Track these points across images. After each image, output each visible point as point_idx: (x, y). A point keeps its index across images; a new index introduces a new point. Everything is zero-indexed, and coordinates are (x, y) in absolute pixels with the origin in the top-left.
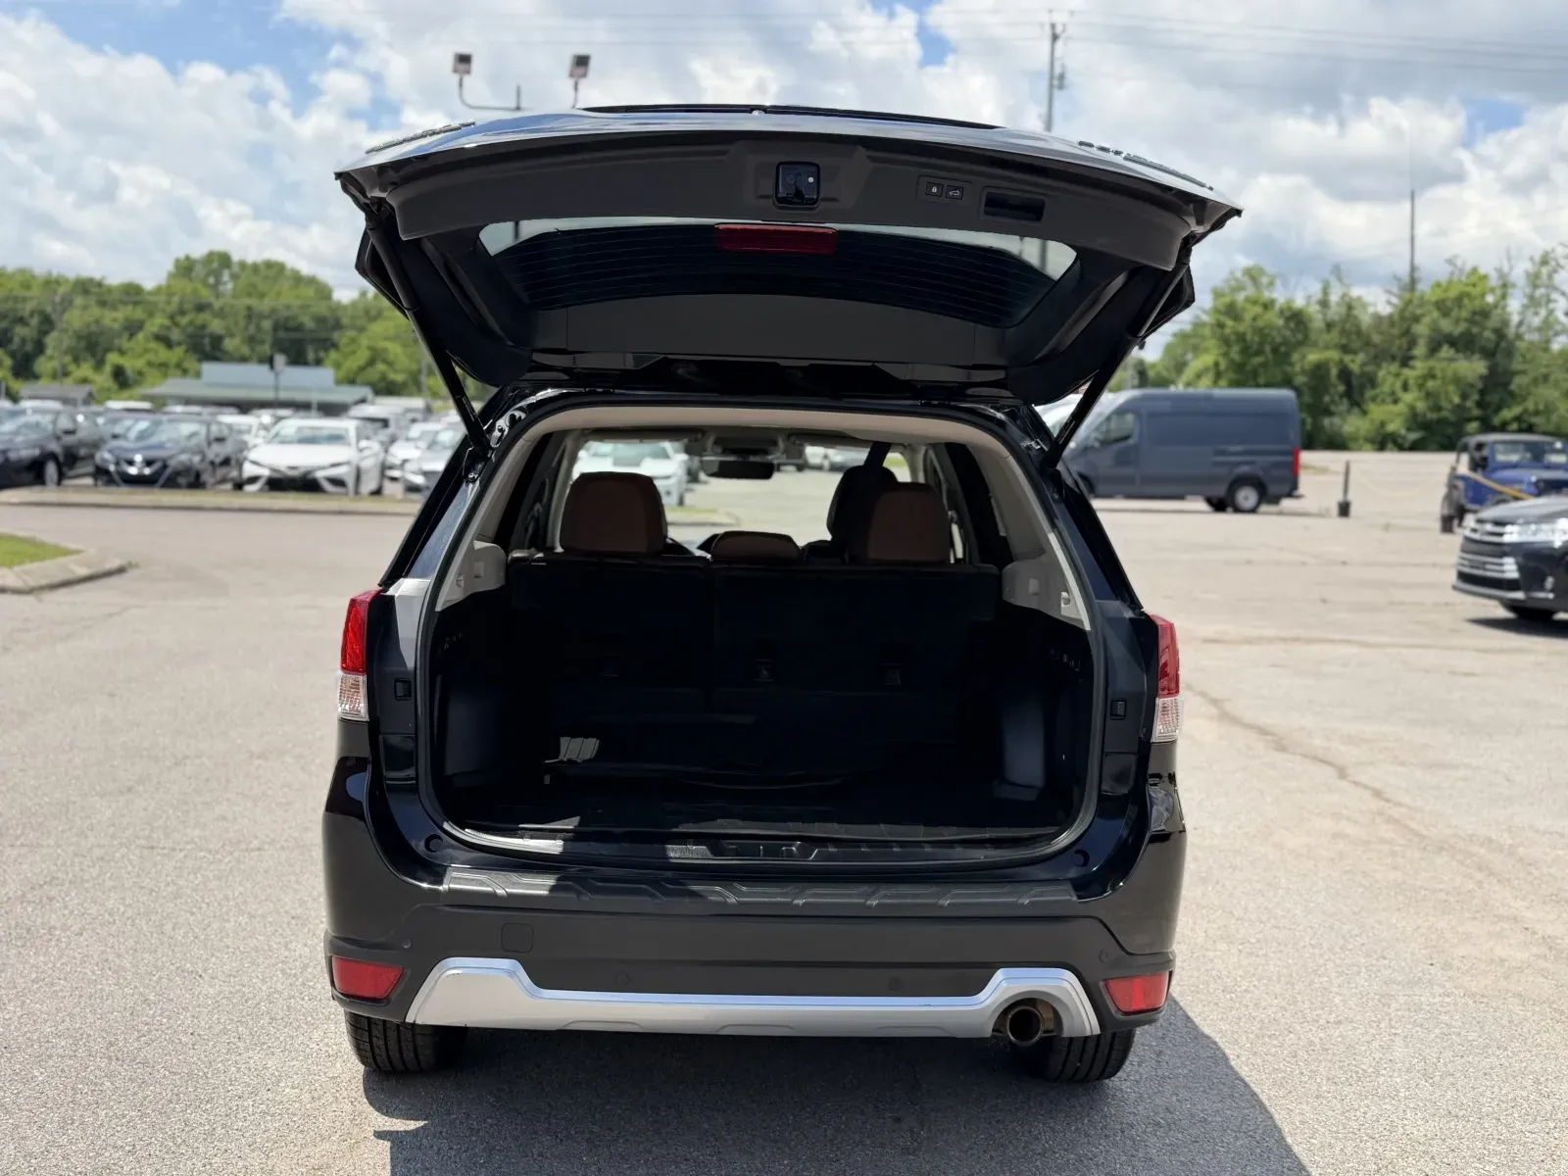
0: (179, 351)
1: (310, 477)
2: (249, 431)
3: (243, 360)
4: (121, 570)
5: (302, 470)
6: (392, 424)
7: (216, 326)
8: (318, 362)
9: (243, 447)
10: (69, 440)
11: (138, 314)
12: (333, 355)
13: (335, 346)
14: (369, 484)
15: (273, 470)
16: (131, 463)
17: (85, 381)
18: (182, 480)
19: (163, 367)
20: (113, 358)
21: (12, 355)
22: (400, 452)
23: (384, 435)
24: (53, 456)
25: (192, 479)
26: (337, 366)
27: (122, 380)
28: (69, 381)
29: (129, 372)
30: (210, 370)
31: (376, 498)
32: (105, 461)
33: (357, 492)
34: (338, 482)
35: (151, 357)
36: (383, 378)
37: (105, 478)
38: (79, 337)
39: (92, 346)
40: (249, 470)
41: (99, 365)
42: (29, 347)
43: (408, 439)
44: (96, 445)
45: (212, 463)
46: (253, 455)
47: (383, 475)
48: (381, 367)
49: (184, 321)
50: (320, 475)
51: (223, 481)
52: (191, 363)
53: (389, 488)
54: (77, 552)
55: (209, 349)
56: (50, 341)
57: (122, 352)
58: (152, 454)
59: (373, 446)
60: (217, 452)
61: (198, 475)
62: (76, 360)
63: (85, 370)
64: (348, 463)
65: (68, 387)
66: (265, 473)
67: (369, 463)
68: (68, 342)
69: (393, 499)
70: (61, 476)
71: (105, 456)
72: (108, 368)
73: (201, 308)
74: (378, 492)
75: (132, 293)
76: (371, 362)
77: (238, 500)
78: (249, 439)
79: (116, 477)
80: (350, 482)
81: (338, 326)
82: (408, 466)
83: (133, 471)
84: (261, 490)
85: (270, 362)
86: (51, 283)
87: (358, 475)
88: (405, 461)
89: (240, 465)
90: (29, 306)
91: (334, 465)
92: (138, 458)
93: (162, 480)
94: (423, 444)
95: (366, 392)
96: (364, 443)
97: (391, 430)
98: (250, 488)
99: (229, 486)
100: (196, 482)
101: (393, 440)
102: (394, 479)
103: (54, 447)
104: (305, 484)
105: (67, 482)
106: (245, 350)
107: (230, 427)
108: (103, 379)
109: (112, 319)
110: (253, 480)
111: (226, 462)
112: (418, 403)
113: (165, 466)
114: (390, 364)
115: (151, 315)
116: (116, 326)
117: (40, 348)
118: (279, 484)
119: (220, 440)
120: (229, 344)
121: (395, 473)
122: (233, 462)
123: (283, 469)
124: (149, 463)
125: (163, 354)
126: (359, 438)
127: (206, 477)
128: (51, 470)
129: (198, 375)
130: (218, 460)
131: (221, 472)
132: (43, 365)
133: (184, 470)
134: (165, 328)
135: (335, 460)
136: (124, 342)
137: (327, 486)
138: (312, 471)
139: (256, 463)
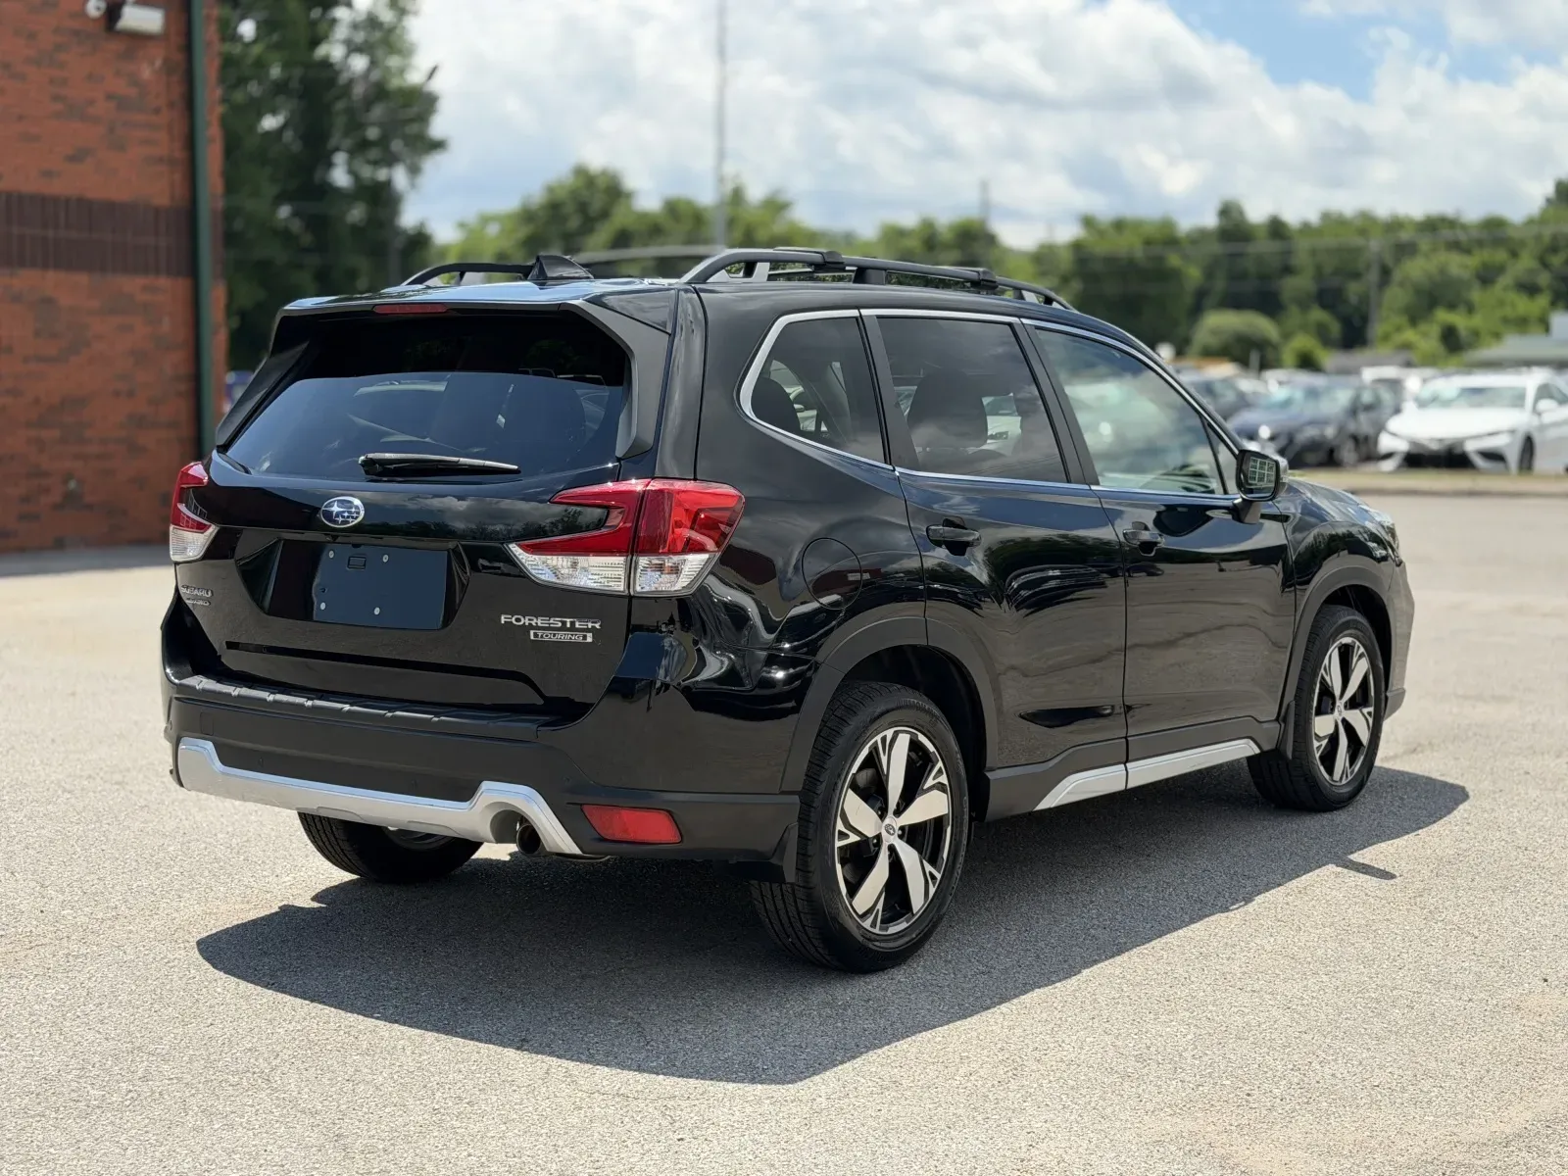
0: (1543, 301)
1: (1458, 451)
5: (1447, 443)
11: (1500, 256)
15: (1414, 443)
18: (1310, 458)
20: (1449, 316)
25: (1321, 456)
27: (1452, 342)
29: (1465, 334)
33: (1526, 468)
34: (1494, 456)
35: (1508, 312)
38: (1418, 291)
40: (1386, 443)
46: (1390, 425)
50: (1471, 447)
57: (1463, 308)
61: (1332, 451)
63: (1409, 333)
64: (1511, 432)
66: (1404, 446)
68: (1406, 297)
72: (1434, 330)
75: (1494, 229)
77: (1372, 480)
80: (1513, 457)
84: (1400, 467)
86: (1395, 225)
87: (1528, 447)
89: (1376, 439)
91: (1491, 434)
98: (1385, 465)
100: (1331, 461)
104: (1452, 459)
108: (1431, 342)
109: (1459, 266)
110: (1389, 456)
113: (1292, 441)
115: (1514, 256)
116: (1466, 275)
118: (1417, 460)
122: (1370, 436)
123: (1426, 443)
125: (1524, 305)
127: (1343, 454)
129: (1548, 331)
133: (1314, 446)
134: (1531, 271)
135: (1490, 428)
136: (1476, 295)
137: (1479, 461)
138: (1461, 442)
139: (1394, 434)
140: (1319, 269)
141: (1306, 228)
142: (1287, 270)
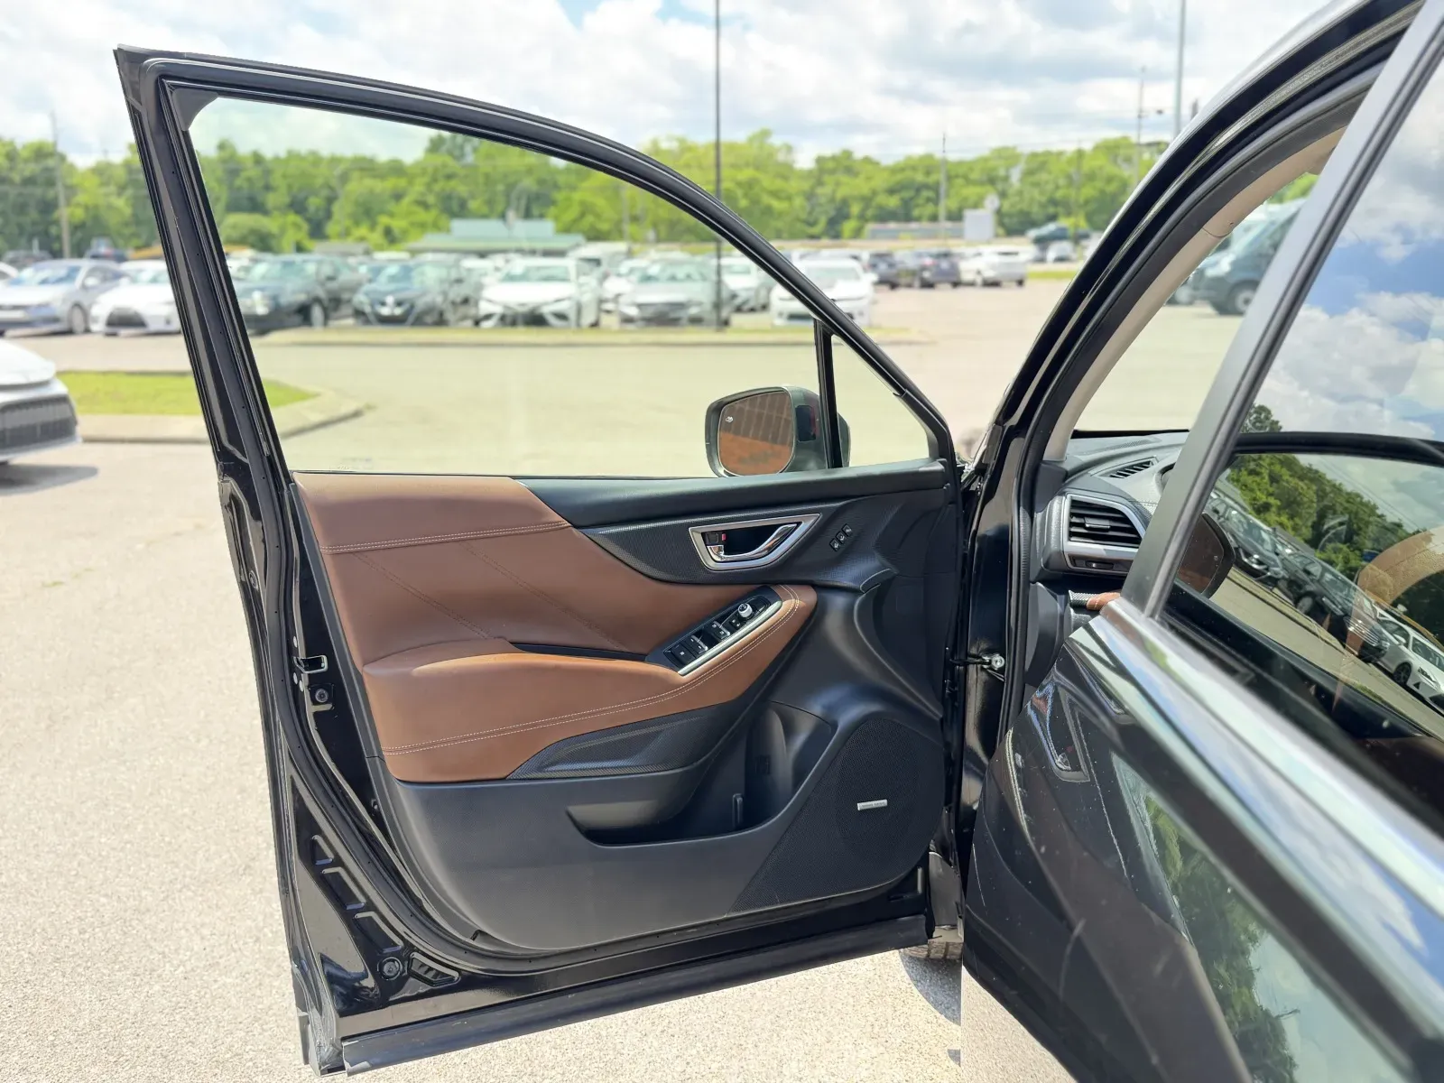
1: (538, 312)
2: (485, 274)
3: (485, 217)
4: (356, 414)
5: (531, 307)
6: (604, 263)
7: (462, 189)
8: (542, 216)
9: (480, 287)
10: (332, 285)
11: (402, 182)
12: (552, 210)
13: (553, 203)
14: (588, 318)
15: (506, 307)
16: (383, 304)
17: (362, 239)
18: (429, 319)
19: (423, 227)
20: (384, 220)
21: (309, 220)
22: (613, 286)
23: (598, 272)
24: (317, 300)
25: (436, 317)
26: (556, 219)
27: (391, 238)
28: (350, 240)
29: (396, 231)
30: (459, 226)
31: (595, 329)
32: (361, 303)
33: (578, 325)
34: (561, 316)
35: (412, 217)
36: (593, 228)
37: (363, 318)
38: (357, 203)
39: (367, 212)
40: (485, 308)
41: (373, 227)
42: (321, 214)
43: (619, 275)
44: (354, 289)
45: (454, 303)
46: (486, 293)
47: (600, 310)
48: (590, 219)
49: (437, 187)
50: (546, 310)
51: (464, 318)
52: (443, 220)
53: (607, 320)
54: (316, 395)
55: (456, 208)
56: (336, 208)
57: (391, 215)
58: (402, 296)
59: (591, 280)
60: (457, 293)
61: (441, 314)
62: (357, 223)
63: (363, 231)
64: (569, 298)
65: (349, 244)
66: (498, 310)
67: (587, 298)
68: (349, 208)
69: (608, 331)
70: (327, 318)
71: (361, 299)
72: (380, 229)
73: (449, 177)
74: (595, 325)
76: (583, 215)
77: (475, 336)
78: (486, 280)
79: (372, 318)
80: (572, 316)
81: (556, 186)
82: (622, 300)
83: (385, 311)
84: (495, 327)
85: (503, 216)
86: (335, 161)
87: (579, 310)
88: (618, 296)
89: (476, 304)
90: (319, 181)
91: (558, 301)
92: (390, 300)
93: (411, 319)
94: (634, 278)
95: (580, 238)
96: (583, 279)
97: (603, 268)
98: (486, 324)
99: (469, 323)
100: (441, 322)
101: (605, 276)
102: (608, 312)
103: (321, 293)
104: (535, 319)
105: (333, 323)
106: (485, 210)
107: (469, 270)
108: (377, 237)
110: (488, 317)
111: (466, 301)
112: (621, 246)
113: (412, 307)
114: (598, 216)
115: (411, 183)
116: (385, 194)
117: (329, 215)
118: (510, 320)
119: (459, 281)
120: (473, 205)
121: (609, 306)
122: (472, 301)
123: (512, 305)
124: (399, 304)
126: (579, 274)
127: (449, 316)
128: (317, 312)
129: (448, 231)
130: (459, 300)
131: (463, 310)
132: (331, 228)
133: (430, 310)
134: (423, 194)
135: (558, 296)
136: (392, 206)
137: (552, 320)
138: (539, 307)
139: (490, 301)
140: (290, 187)
141: (277, 159)
142: (268, 188)
